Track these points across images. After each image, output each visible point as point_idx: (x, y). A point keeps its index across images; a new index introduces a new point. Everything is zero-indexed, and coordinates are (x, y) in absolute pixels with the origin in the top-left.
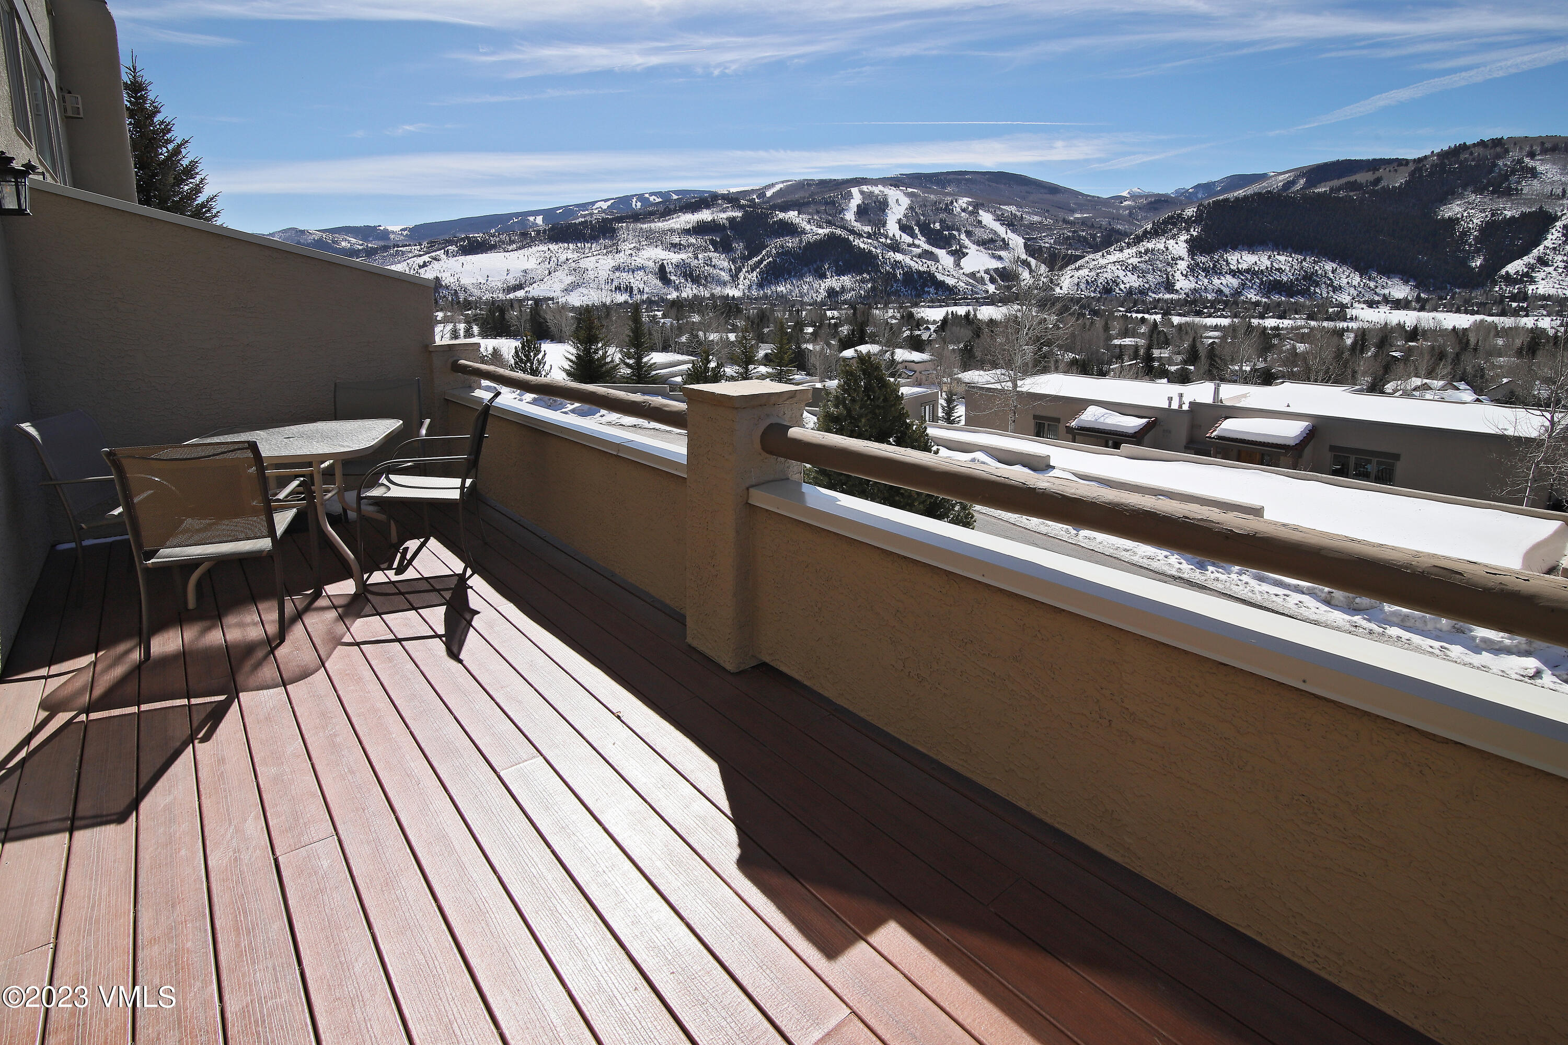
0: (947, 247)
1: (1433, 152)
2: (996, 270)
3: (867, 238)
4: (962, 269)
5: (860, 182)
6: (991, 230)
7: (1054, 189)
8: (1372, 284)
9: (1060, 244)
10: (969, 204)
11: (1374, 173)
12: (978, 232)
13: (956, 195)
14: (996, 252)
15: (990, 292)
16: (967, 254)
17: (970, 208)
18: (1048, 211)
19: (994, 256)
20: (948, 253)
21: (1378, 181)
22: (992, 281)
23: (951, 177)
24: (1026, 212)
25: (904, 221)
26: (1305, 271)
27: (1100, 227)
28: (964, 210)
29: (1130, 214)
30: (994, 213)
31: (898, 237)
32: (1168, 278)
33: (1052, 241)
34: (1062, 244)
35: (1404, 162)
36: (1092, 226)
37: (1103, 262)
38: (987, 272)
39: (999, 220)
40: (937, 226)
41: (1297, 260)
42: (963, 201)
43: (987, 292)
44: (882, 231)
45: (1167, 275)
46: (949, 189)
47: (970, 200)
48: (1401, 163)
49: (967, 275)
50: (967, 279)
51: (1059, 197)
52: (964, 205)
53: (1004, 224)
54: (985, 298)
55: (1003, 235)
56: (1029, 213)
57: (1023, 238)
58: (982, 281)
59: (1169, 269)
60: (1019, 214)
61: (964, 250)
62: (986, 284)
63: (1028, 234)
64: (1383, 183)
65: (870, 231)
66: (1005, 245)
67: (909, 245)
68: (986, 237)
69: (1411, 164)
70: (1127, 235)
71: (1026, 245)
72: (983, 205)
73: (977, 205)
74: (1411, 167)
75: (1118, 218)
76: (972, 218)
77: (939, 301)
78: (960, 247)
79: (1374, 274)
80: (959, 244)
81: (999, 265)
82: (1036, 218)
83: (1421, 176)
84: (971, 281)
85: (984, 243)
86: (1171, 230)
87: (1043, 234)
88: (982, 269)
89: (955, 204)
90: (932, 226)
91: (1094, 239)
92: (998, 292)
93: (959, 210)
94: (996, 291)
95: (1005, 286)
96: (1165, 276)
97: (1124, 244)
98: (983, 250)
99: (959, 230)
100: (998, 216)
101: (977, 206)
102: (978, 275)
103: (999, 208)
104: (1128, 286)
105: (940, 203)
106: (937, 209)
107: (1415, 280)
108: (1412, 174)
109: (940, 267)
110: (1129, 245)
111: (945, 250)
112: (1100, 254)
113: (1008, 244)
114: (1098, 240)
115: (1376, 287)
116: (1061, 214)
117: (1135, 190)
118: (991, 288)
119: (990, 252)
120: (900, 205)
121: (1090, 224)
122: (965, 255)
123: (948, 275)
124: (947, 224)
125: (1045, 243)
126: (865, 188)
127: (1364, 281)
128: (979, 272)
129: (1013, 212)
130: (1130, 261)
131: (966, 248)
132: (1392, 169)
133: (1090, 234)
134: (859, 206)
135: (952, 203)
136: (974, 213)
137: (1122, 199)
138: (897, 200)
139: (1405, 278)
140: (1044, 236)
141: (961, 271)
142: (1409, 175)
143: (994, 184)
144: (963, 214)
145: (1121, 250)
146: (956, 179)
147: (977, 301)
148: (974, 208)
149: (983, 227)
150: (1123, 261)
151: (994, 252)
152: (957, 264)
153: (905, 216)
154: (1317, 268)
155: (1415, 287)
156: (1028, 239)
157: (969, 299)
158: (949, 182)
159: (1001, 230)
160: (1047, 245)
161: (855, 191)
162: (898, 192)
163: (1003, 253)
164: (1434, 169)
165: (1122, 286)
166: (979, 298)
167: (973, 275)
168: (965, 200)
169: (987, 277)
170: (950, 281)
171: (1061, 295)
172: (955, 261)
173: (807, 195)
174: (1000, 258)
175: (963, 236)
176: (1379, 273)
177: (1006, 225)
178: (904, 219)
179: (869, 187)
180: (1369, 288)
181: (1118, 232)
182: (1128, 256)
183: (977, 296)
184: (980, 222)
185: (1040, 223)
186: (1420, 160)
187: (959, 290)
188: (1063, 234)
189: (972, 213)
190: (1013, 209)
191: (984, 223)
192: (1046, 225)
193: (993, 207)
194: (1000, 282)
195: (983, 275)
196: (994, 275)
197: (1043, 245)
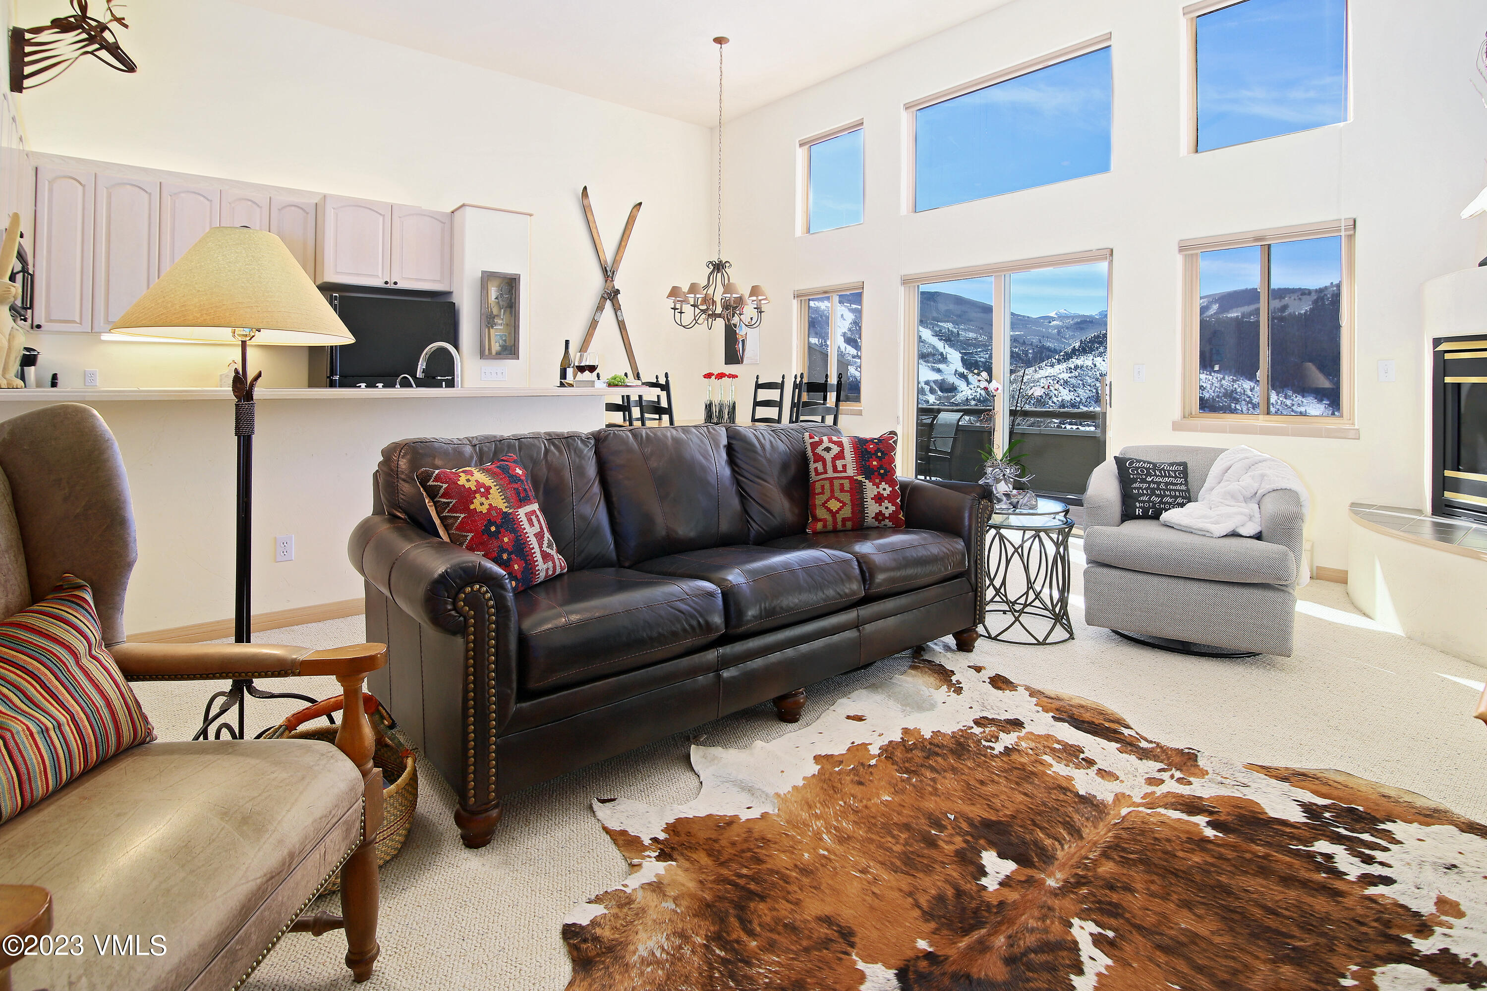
1: (1332, 283)
2: (935, 382)
6: (930, 344)
8: (1288, 402)
11: (1280, 301)
14: (936, 365)
15: (931, 402)
18: (982, 328)
19: (933, 369)
21: (1285, 308)
22: (932, 391)
24: (962, 329)
25: (849, 334)
26: (1225, 389)
27: (1031, 344)
29: (1059, 333)
30: (932, 330)
31: (843, 349)
32: (1097, 393)
33: (987, 356)
35: (1307, 292)
36: (1024, 343)
37: (1037, 376)
38: (927, 383)
39: (937, 336)
41: (1217, 378)
43: (928, 402)
45: (1097, 390)
48: (1304, 293)
53: (942, 340)
55: (941, 350)
56: (965, 330)
57: (960, 352)
58: (922, 391)
59: (1098, 384)
60: (955, 330)
62: (925, 395)
63: (964, 349)
64: (1289, 311)
66: (944, 359)
67: (854, 357)
68: (925, 351)
69: (1313, 294)
70: (1056, 351)
71: (963, 360)
74: (1314, 296)
75: (1048, 337)
79: (1290, 393)
81: (937, 377)
82: (971, 335)
83: (1323, 304)
85: (923, 357)
86: (1097, 348)
88: (922, 380)
91: (1027, 355)
92: (938, 402)
94: (935, 401)
95: (945, 397)
96: (1094, 391)
97: (1054, 361)
100: (936, 332)
103: (937, 325)
104: (1060, 399)
107: (1328, 399)
108: (1315, 302)
110: (1059, 361)
112: (1033, 368)
113: (946, 358)
114: (1030, 356)
115: (1293, 405)
117: (1062, 311)
118: (931, 398)
119: (929, 365)
120: (844, 320)
121: (1021, 341)
125: (980, 357)
127: (1281, 399)
129: (950, 328)
130: (1061, 376)
132: (1296, 298)
133: (1023, 351)
137: (1050, 319)
138: (842, 316)
139: (1319, 397)
140: (980, 351)
142: (1313, 304)
143: (932, 304)
145: (1052, 366)
149: (922, 342)
150: (1054, 376)
151: (934, 365)
153: (850, 330)
154: (1235, 386)
155: (1329, 405)
156: (965, 354)
159: (940, 345)
160: (982, 360)
162: (843, 308)
163: (941, 366)
164: (1335, 298)
165: (1055, 399)
169: (927, 388)
174: (939, 371)
176: (1294, 392)
177: (944, 340)
178: (849, 333)
180: (1286, 405)
181: (1049, 349)
182: (1059, 372)
184: (919, 337)
185: (976, 339)
186: (1320, 291)
190: (950, 326)
191: (924, 338)
192: (981, 341)
193: (931, 324)
194: (939, 393)
195: (924, 386)
196: (934, 386)
197: (979, 359)
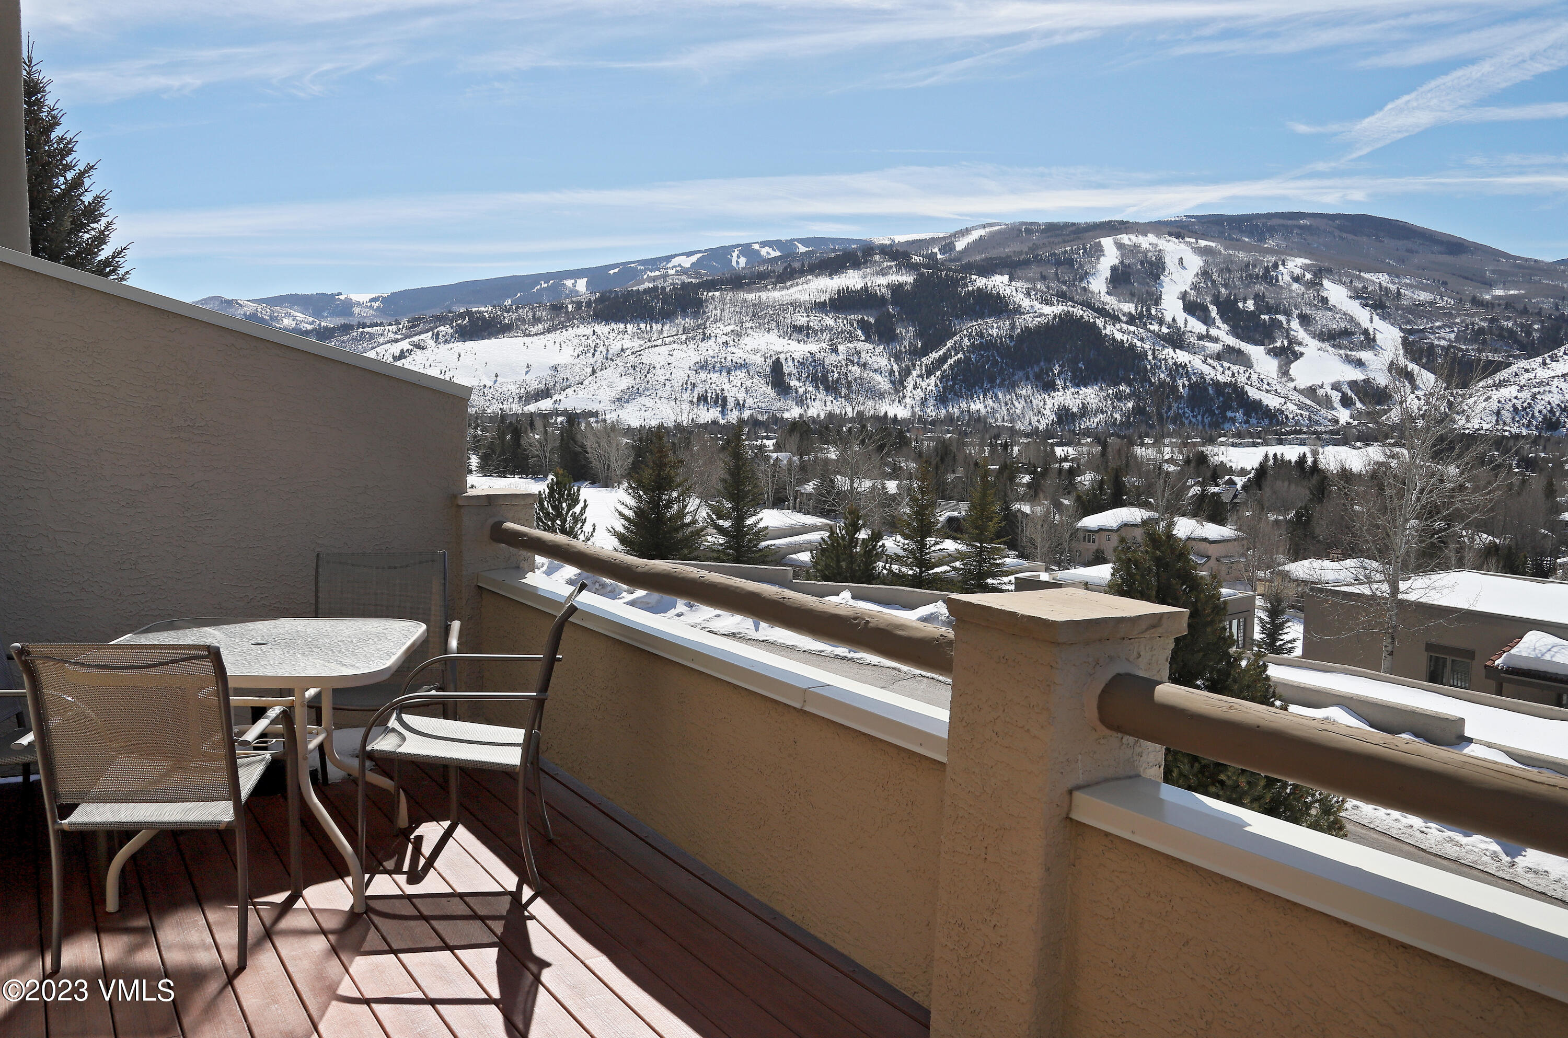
0: (1266, 341)
2: (1353, 384)
3: (1127, 323)
4: (1293, 380)
5: (1116, 229)
6: (1345, 314)
7: (1456, 246)
9: (1466, 341)
10: (1306, 268)
12: (1322, 318)
13: (1283, 254)
14: (1353, 353)
15: (1342, 421)
16: (1302, 354)
17: (1308, 276)
18: (1445, 283)
19: (1349, 360)
20: (1269, 352)
22: (1346, 402)
23: (1275, 222)
24: (1407, 285)
25: (1192, 295)
27: (1540, 313)
28: (1296, 279)
30: (1349, 285)
31: (1181, 323)
33: (1453, 336)
34: (1474, 340)
36: (1525, 311)
37: (1543, 374)
38: (1336, 387)
39: (1358, 297)
40: (1250, 305)
42: (1295, 264)
43: (1337, 422)
44: (1153, 312)
46: (1270, 243)
47: (1308, 262)
49: (1301, 392)
50: (1302, 398)
51: (1464, 260)
52: (1298, 271)
53: (1367, 305)
54: (1331, 432)
55: (1366, 324)
56: (1410, 286)
57: (1401, 329)
58: (1327, 402)
60: (1393, 288)
61: (1297, 348)
62: (1333, 408)
63: (1409, 322)
65: (1133, 312)
66: (1369, 342)
67: (1201, 337)
68: (1335, 327)
71: (1404, 342)
72: (1329, 271)
73: (1320, 270)
76: (1311, 294)
77: (1251, 435)
78: (1290, 343)
80: (1287, 337)
81: (1357, 375)
82: (1424, 296)
84: (1308, 402)
85: (1330, 337)
87: (1437, 324)
88: (1329, 380)
89: (1281, 268)
90: (1240, 305)
91: (1528, 334)
92: (1356, 422)
93: (1287, 278)
94: (1351, 421)
95: (1368, 413)
98: (1330, 348)
99: (1288, 314)
100: (1356, 290)
101: (1320, 273)
102: (1321, 392)
103: (1360, 278)
105: (1255, 266)
106: (1250, 276)
109: (1254, 377)
111: (1263, 347)
112: (1540, 359)
113: (1374, 340)
114: (1535, 335)
116: (1469, 290)
118: (1344, 416)
119: (1342, 352)
120: (1184, 268)
121: (1521, 307)
122: (1297, 356)
123: (1268, 391)
124: (1267, 303)
125: (1439, 339)
126: (1125, 239)
128: (1322, 387)
129: (1384, 284)
131: (1300, 344)
133: (1522, 325)
134: (1114, 269)
135: (1276, 266)
136: (1315, 284)
138: (1181, 260)
140: (1439, 327)
141: (1291, 385)
143: (1350, 237)
144: (1295, 286)
146: (1283, 225)
147: (1318, 438)
148: (1315, 275)
149: (1330, 310)
151: (1349, 353)
152: (1284, 373)
153: (1195, 287)
156: (1411, 332)
157: (1305, 433)
158: (1272, 231)
159: (1363, 316)
160: (1443, 343)
161: (1107, 243)
162: (1182, 246)
163: (1365, 355)
166: (1322, 433)
167: (1311, 392)
168: (1300, 261)
169: (1336, 396)
170: (1272, 402)
171: (1467, 432)
172: (1280, 367)
173: (1026, 249)
174: (1360, 363)
175: (1295, 324)
177: (1371, 306)
178: (1193, 293)
179: (1133, 237)
183: (1319, 429)
184: (1324, 300)
185: (1432, 304)
187: (1287, 417)
188: (1473, 324)
189: (1311, 285)
190: (1383, 279)
191: (1332, 301)
192: (1442, 308)
193: (1347, 275)
194: (1359, 405)
195: (1330, 392)
196: (1349, 393)
197: (1436, 342)
